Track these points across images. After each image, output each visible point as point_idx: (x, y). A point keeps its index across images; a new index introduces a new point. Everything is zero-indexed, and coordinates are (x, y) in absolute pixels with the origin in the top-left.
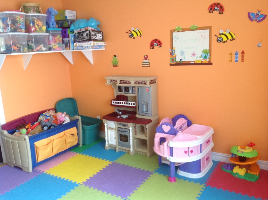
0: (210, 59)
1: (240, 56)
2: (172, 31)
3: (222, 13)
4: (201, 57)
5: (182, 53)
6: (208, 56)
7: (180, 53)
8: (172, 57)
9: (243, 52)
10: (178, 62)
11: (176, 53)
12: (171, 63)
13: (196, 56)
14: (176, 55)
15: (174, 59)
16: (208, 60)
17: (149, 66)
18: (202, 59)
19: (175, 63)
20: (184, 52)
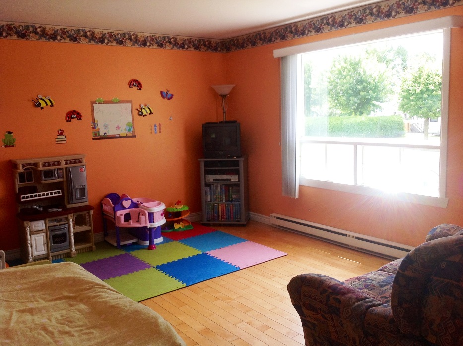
0: (134, 132)
1: (157, 128)
2: (93, 103)
3: (140, 89)
4: (126, 129)
5: (106, 126)
6: (132, 129)
7: (104, 126)
8: (94, 130)
9: (160, 125)
10: (102, 135)
11: (99, 126)
12: (94, 137)
13: (120, 129)
14: (99, 129)
15: (98, 133)
16: (132, 132)
17: (65, 142)
18: (126, 131)
19: (99, 137)
20: (108, 125)
